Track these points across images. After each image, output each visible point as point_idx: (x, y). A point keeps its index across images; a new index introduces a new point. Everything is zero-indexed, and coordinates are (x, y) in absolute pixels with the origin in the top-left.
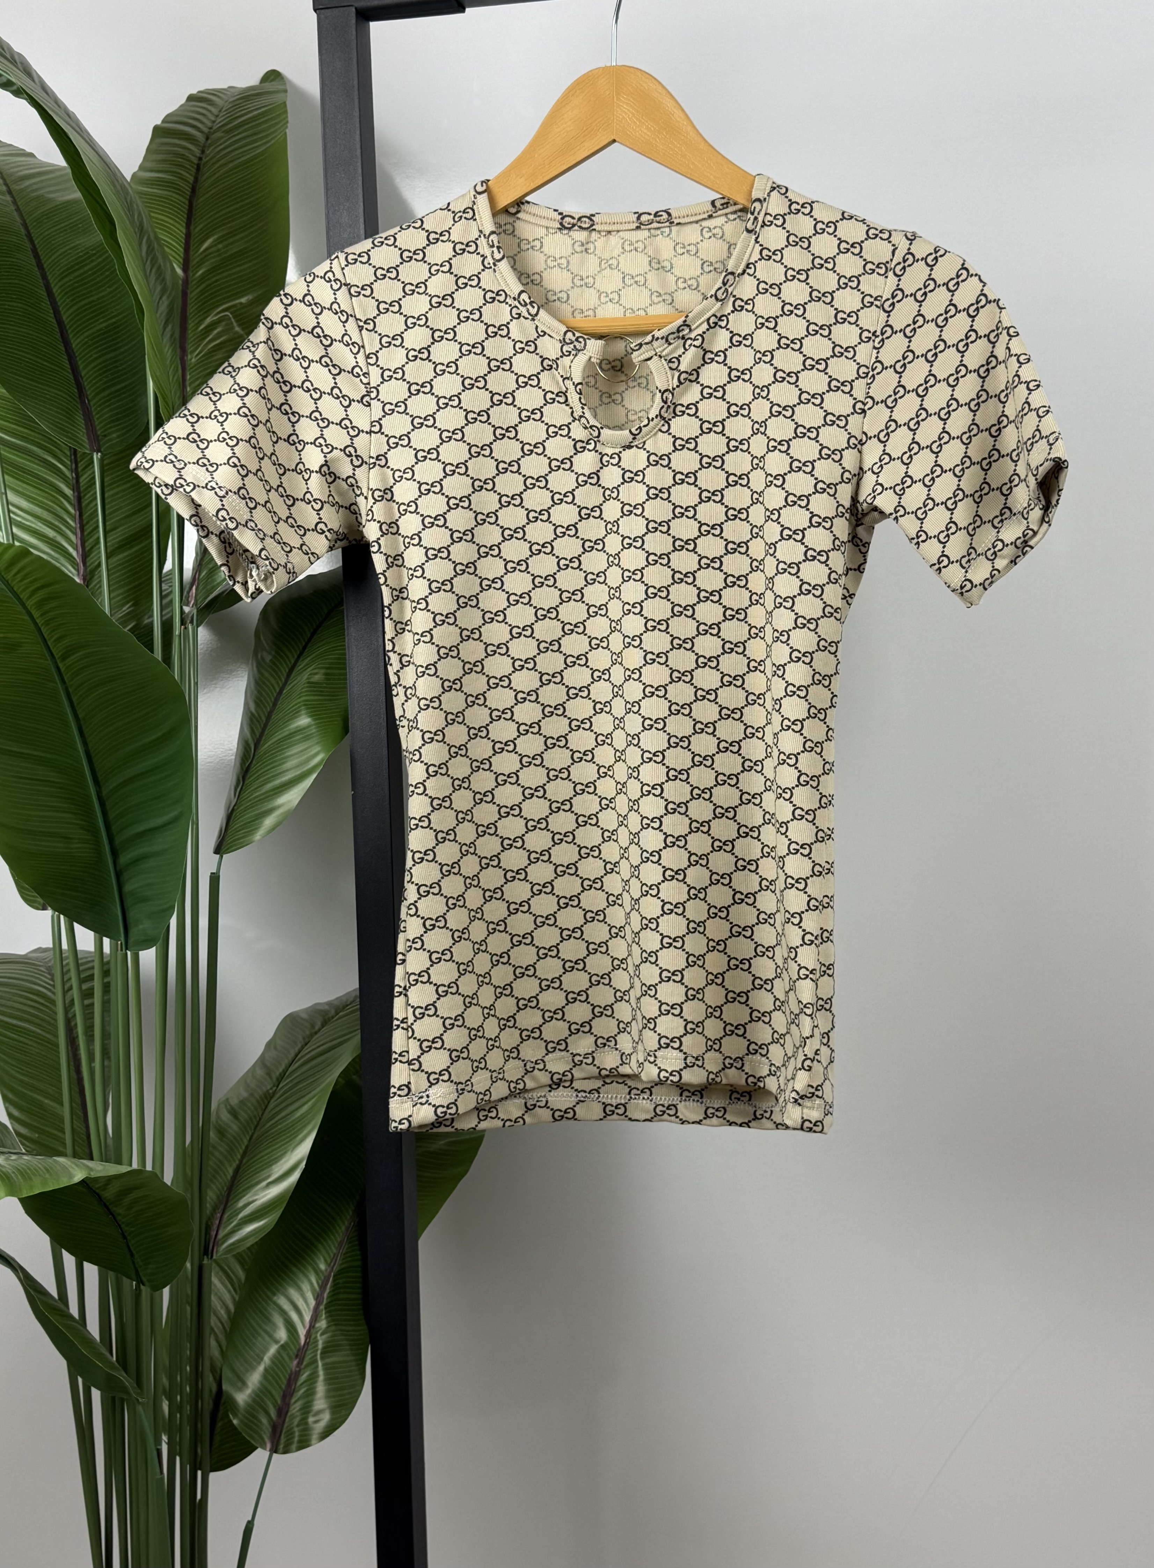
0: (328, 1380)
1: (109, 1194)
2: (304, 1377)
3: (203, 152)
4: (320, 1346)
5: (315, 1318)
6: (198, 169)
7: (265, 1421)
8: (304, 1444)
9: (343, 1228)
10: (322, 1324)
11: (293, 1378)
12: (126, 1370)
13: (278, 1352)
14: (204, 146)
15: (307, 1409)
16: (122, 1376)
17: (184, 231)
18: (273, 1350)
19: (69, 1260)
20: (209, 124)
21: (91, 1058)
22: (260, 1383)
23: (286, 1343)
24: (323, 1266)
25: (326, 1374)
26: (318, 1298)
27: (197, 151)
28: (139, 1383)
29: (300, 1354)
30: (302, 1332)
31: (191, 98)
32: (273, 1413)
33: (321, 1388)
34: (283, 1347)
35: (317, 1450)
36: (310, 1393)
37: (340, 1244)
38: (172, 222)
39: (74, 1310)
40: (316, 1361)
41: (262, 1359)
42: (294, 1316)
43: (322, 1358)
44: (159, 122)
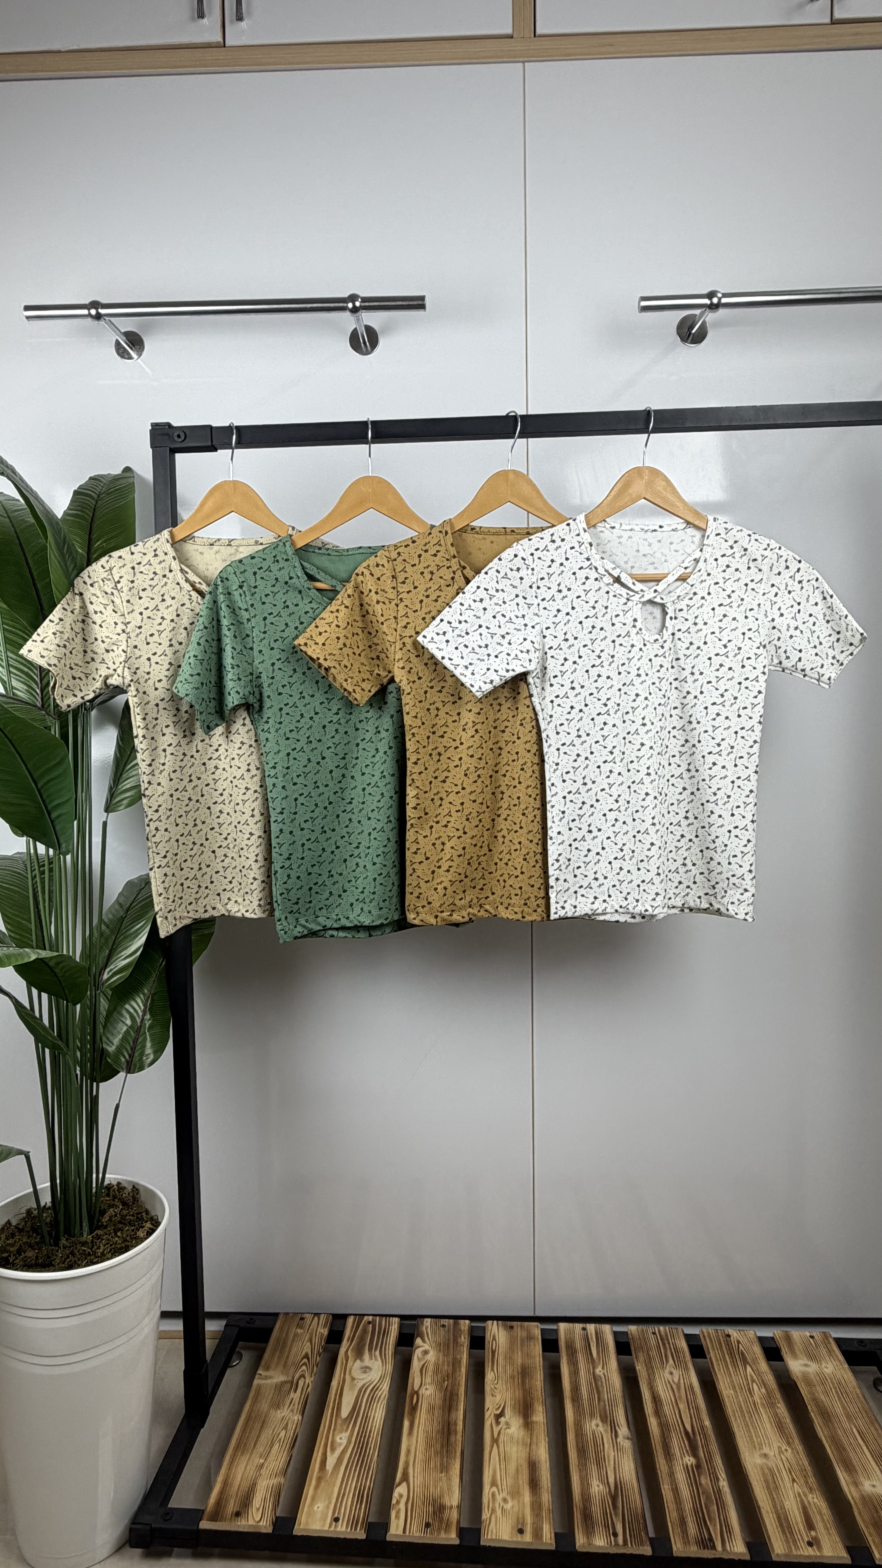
0: (152, 1040)
1: (52, 964)
2: (140, 1040)
4: (147, 1026)
5: (144, 1014)
6: (94, 510)
7: (123, 1060)
8: (141, 1068)
11: (135, 1040)
12: (61, 1039)
13: (127, 1029)
15: (142, 1054)
16: (60, 1043)
18: (125, 1028)
19: (35, 992)
20: (99, 491)
21: (44, 902)
22: (120, 1042)
23: (131, 1025)
24: (146, 991)
25: (150, 1038)
28: (67, 1046)
29: (138, 1029)
30: (139, 1021)
31: (91, 478)
32: (127, 1056)
33: (149, 1044)
34: (131, 1027)
35: (148, 1070)
36: (144, 1046)
38: (81, 533)
39: (37, 1014)
40: (145, 1032)
41: (120, 1032)
42: (135, 1014)
43: (148, 1031)
44: (76, 488)
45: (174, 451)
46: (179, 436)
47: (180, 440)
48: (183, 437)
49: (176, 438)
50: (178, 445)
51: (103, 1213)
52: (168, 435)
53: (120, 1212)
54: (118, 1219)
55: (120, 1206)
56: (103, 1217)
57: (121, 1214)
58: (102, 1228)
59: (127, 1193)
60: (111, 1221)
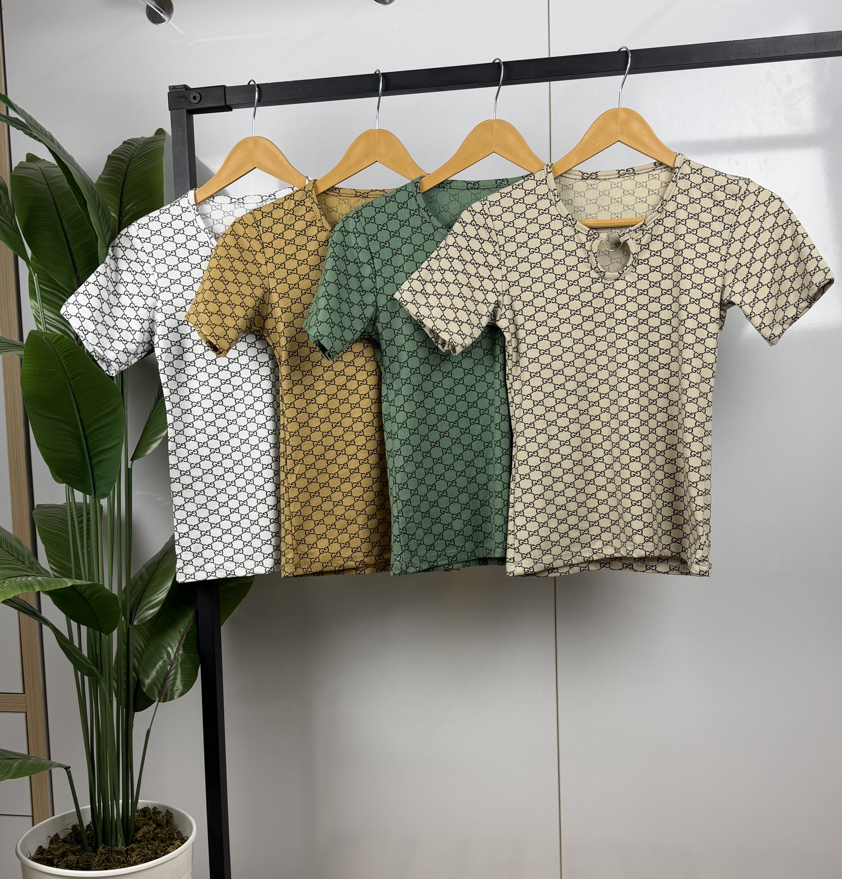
0: (183, 674)
2: (172, 673)
3: (128, 167)
4: (180, 661)
5: (178, 650)
6: (126, 174)
7: (156, 689)
8: (172, 698)
9: (191, 615)
10: (181, 652)
11: (168, 673)
13: (163, 663)
14: (129, 165)
15: (174, 684)
17: (119, 201)
19: (74, 624)
20: (131, 155)
22: (155, 675)
23: (166, 660)
25: (181, 672)
26: (180, 643)
27: (125, 166)
29: (171, 664)
30: (173, 655)
31: (124, 143)
32: (160, 688)
33: (179, 676)
35: (177, 701)
36: (175, 679)
37: (189, 621)
39: (76, 644)
40: (178, 666)
41: (156, 665)
42: (170, 649)
43: (180, 666)
44: (110, 154)
45: (191, 112)
46: (195, 98)
47: (196, 101)
48: (198, 99)
49: (192, 100)
50: (194, 107)
51: (137, 829)
52: (185, 97)
53: (153, 831)
54: (152, 836)
55: (154, 826)
56: (137, 833)
57: (154, 832)
58: (136, 843)
59: (161, 816)
60: (145, 837)
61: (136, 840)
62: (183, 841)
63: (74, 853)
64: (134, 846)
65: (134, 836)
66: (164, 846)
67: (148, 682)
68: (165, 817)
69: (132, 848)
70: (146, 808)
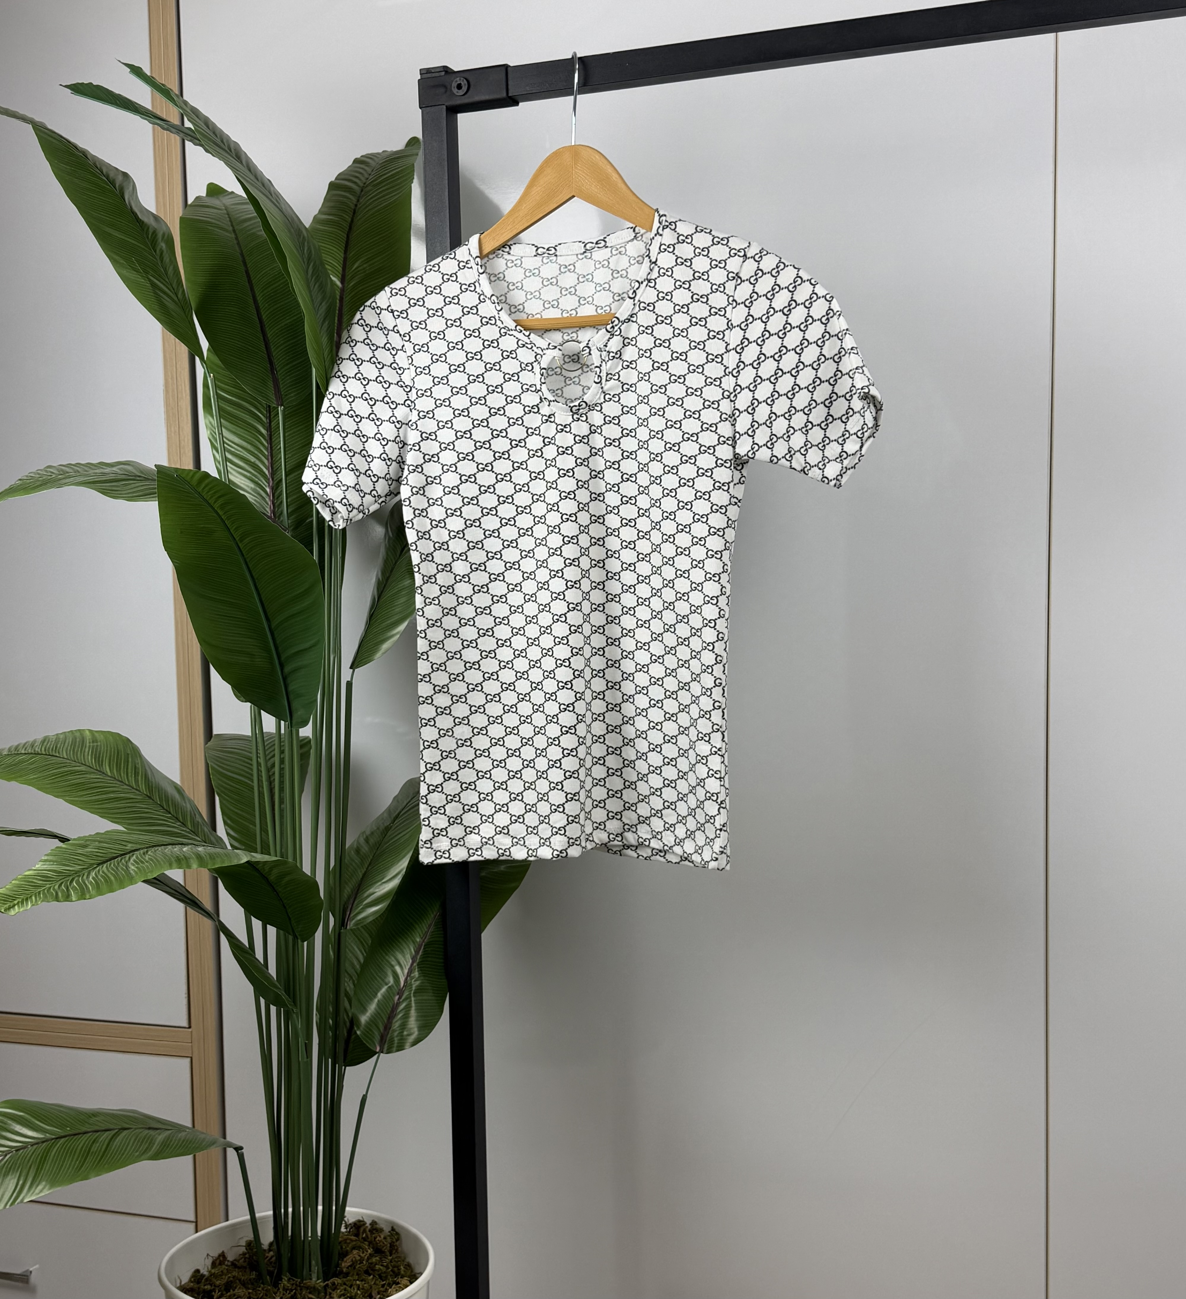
0: (418, 1010)
2: (402, 1006)
3: (358, 200)
4: (414, 988)
5: (411, 971)
6: (354, 213)
7: (376, 1032)
8: (400, 1048)
9: (432, 916)
10: (416, 974)
11: (395, 1007)
13: (387, 990)
14: (359, 197)
15: (404, 1026)
17: (343, 255)
18: (384, 990)
20: (364, 180)
22: (375, 1009)
24: (418, 939)
26: (414, 959)
27: (355, 200)
28: (294, 1001)
29: (400, 993)
30: (402, 979)
31: (355, 161)
33: (413, 1012)
34: (390, 988)
36: (406, 1016)
37: (430, 926)
38: (335, 250)
39: (260, 955)
40: (410, 997)
41: (376, 994)
42: (398, 969)
44: (333, 180)
45: (454, 111)
46: (461, 86)
47: (461, 93)
48: (465, 89)
49: (456, 91)
50: (459, 102)
51: (343, 1255)
52: (446, 84)
53: (368, 1259)
54: (365, 1268)
55: (369, 1251)
56: (343, 1260)
57: (370, 1261)
58: (341, 1276)
59: (382, 1237)
60: (355, 1268)
61: (341, 1272)
62: (413, 1278)
63: (244, 1284)
64: (337, 1281)
65: (338, 1265)
66: (383, 1286)
67: (364, 1019)
68: (388, 1238)
69: (334, 1284)
70: (359, 1221)
